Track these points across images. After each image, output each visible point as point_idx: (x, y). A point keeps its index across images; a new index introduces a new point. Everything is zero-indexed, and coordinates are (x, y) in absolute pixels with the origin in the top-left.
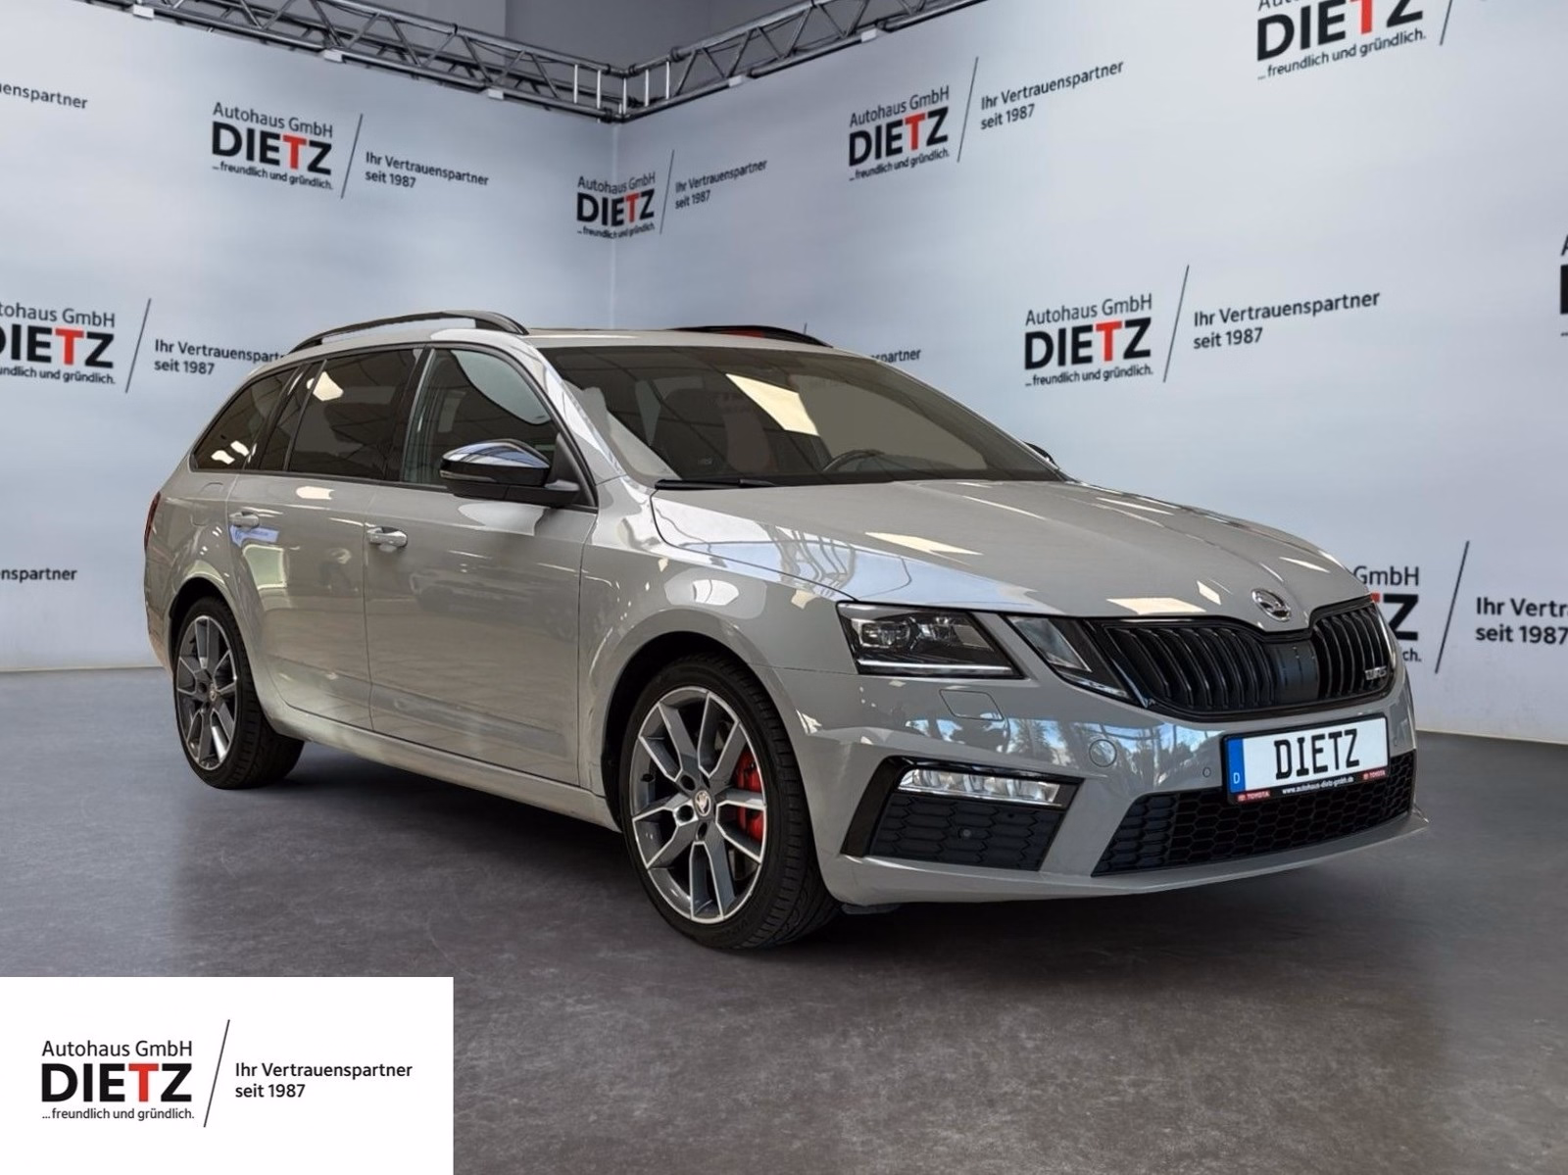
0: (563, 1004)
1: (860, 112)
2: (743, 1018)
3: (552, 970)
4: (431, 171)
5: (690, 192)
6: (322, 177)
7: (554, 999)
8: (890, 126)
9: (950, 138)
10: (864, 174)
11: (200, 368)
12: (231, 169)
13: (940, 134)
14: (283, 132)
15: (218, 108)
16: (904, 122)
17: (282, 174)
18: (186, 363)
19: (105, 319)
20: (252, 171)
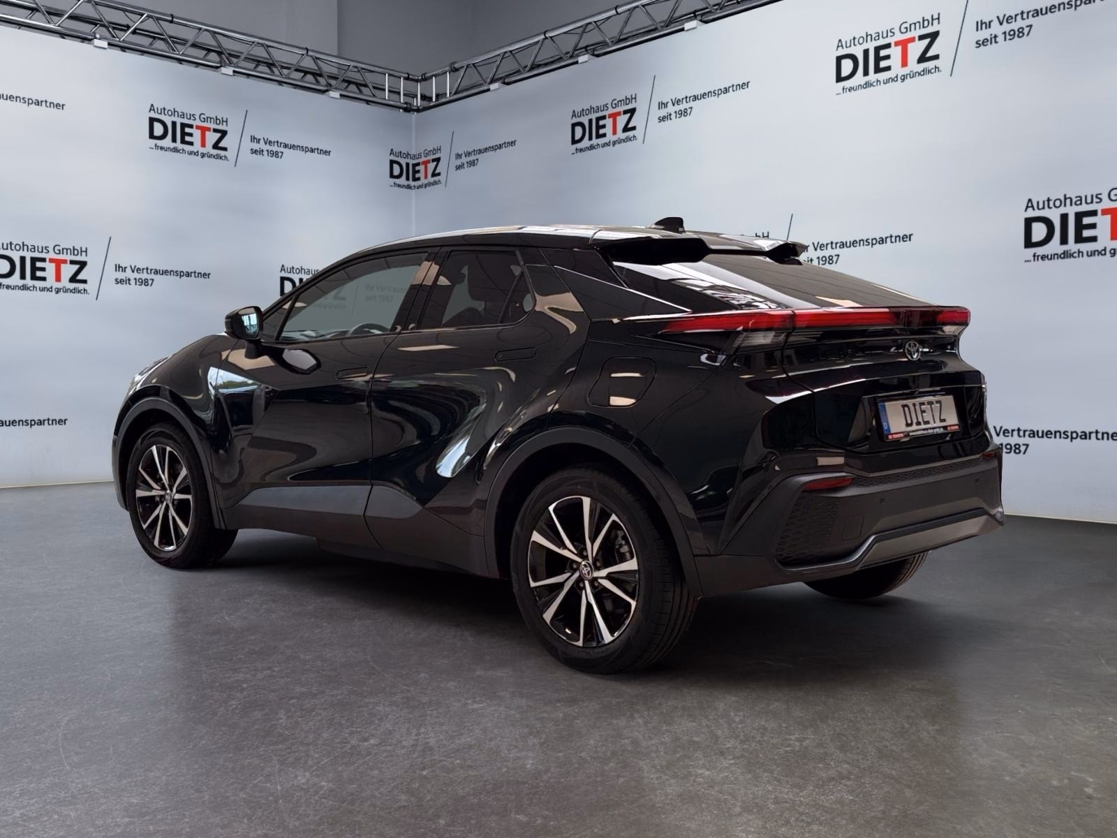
0: (466, 704)
1: (578, 109)
2: (572, 709)
3: (452, 683)
4: (293, 147)
5: (464, 160)
6: (222, 153)
7: (459, 701)
8: (598, 119)
9: (637, 128)
10: (581, 150)
11: (145, 282)
12: (162, 148)
13: (630, 126)
14: (194, 123)
15: (152, 108)
16: (607, 117)
17: (196, 151)
18: (135, 279)
19: (81, 251)
20: (175, 150)
